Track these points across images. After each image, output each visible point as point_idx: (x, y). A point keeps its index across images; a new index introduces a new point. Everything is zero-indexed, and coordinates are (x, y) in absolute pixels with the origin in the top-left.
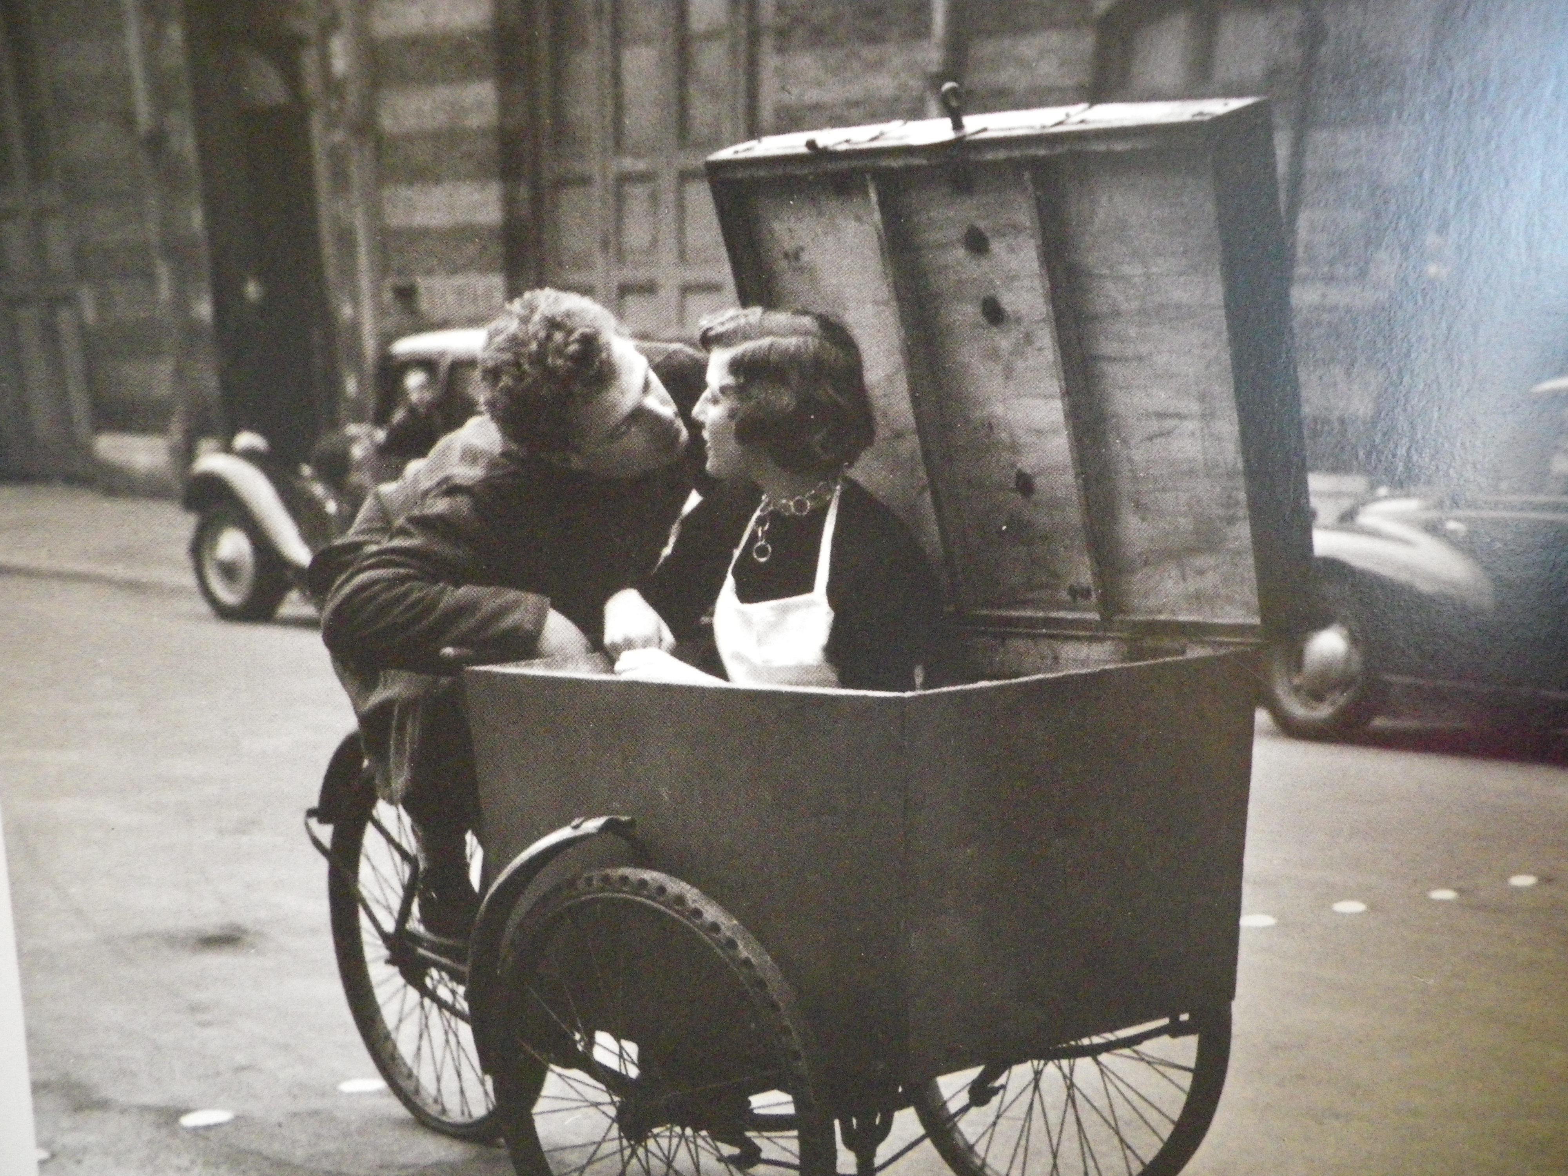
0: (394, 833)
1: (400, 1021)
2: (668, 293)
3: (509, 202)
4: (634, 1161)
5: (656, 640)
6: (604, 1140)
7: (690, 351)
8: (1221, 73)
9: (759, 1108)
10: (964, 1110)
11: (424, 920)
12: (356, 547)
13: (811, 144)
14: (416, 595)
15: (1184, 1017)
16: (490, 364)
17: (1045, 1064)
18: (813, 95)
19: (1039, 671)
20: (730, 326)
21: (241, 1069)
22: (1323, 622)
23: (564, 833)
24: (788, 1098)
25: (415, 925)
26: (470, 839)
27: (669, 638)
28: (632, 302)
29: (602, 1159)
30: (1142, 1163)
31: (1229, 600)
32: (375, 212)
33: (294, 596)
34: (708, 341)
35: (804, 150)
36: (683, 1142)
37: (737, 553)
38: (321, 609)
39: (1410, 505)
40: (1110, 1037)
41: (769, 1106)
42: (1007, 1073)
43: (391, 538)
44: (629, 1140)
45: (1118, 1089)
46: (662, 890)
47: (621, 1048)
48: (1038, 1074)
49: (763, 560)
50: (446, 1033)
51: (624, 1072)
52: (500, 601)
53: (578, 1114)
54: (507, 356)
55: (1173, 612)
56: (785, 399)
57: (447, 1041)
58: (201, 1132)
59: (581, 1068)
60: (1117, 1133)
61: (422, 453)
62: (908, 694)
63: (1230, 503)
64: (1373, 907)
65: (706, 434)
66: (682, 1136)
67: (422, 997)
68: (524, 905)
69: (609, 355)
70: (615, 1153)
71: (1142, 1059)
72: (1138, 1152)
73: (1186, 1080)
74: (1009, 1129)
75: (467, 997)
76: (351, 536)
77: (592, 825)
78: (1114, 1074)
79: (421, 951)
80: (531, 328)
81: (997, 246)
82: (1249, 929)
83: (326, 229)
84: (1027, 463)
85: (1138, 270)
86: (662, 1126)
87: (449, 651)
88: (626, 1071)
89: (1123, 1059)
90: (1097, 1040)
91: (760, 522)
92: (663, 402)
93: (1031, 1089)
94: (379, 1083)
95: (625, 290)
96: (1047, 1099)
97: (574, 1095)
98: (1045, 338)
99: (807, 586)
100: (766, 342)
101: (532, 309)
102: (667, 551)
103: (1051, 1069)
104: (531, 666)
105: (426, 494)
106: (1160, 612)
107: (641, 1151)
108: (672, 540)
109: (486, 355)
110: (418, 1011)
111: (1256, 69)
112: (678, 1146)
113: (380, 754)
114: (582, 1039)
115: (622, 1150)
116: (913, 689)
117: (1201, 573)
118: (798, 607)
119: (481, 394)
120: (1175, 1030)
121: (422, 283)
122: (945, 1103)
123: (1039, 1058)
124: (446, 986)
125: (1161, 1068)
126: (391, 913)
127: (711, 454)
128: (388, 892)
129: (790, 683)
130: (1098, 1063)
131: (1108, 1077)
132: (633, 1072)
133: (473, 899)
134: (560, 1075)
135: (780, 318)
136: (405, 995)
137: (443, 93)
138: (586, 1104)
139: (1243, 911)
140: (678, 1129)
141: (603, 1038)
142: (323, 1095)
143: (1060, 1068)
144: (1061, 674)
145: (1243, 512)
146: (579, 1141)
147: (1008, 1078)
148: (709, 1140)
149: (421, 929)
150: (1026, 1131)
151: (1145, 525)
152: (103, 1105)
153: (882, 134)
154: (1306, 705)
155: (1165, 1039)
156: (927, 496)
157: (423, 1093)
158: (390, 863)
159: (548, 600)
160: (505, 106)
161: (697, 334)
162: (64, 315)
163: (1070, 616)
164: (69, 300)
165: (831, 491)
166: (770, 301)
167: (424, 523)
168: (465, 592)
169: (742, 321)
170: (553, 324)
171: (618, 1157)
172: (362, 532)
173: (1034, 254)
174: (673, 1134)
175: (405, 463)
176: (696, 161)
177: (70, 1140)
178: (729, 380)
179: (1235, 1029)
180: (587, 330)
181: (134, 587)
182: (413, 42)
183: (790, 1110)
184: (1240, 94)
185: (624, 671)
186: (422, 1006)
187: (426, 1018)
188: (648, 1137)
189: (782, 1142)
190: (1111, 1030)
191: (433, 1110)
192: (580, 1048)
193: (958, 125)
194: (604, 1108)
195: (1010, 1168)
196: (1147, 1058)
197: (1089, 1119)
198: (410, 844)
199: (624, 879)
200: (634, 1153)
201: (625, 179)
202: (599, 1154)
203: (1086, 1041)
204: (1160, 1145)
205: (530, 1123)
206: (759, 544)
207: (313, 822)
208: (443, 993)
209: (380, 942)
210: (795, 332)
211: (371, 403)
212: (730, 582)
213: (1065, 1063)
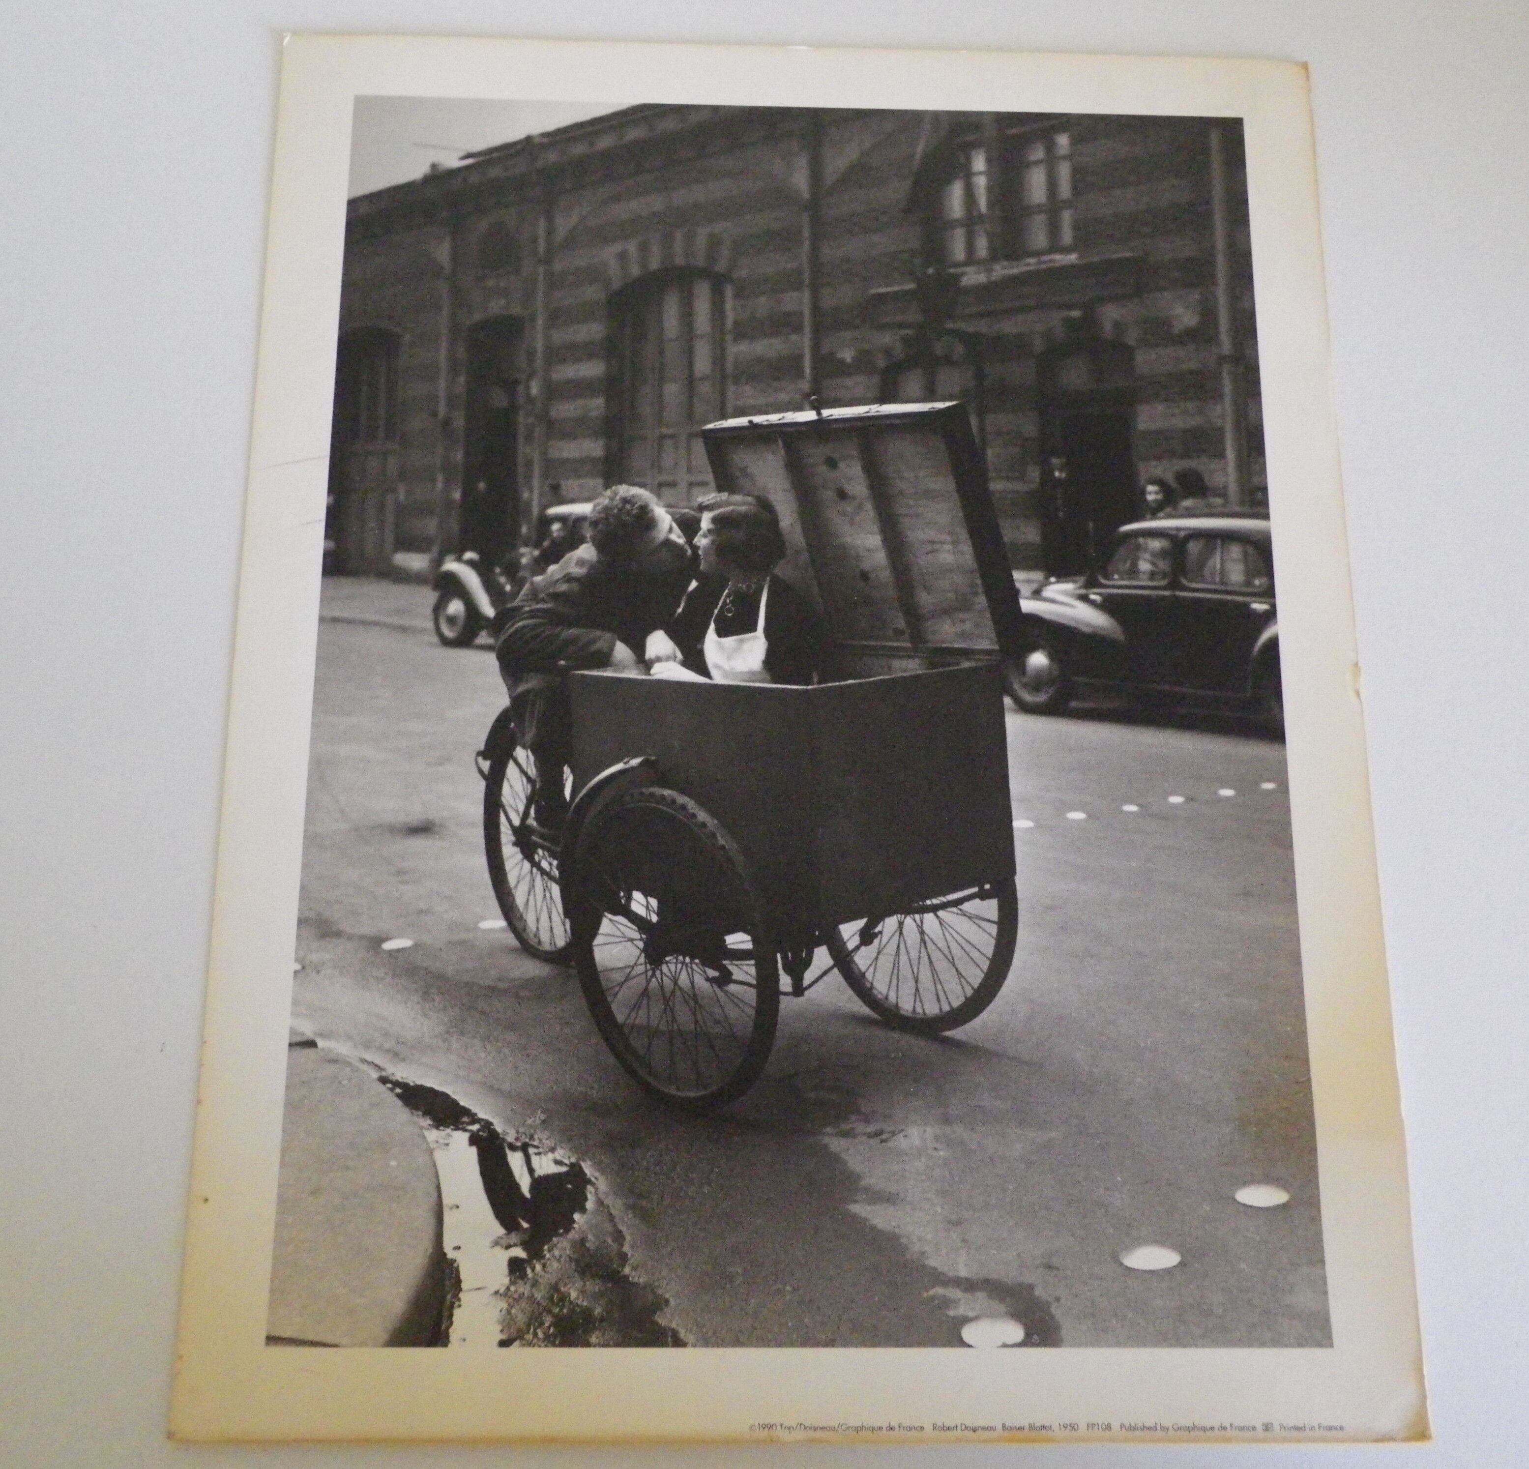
0: (524, 766)
1: (518, 882)
2: (682, 487)
3: (607, 448)
4: (654, 979)
5: (673, 657)
6: (636, 964)
7: (692, 512)
8: (940, 390)
9: (731, 944)
10: (857, 948)
11: (536, 819)
12: (518, 609)
13: (750, 422)
14: (547, 633)
15: (987, 887)
16: (593, 519)
17: (905, 918)
18: (752, 402)
19: (880, 675)
20: (712, 501)
21: (421, 912)
22: (1034, 649)
23: (619, 766)
24: (747, 937)
25: (531, 822)
26: (567, 770)
27: (680, 656)
28: (665, 491)
29: (635, 977)
30: (973, 988)
31: (980, 636)
32: (544, 453)
33: (484, 633)
34: (702, 508)
35: (747, 424)
36: (684, 967)
37: (716, 611)
38: (496, 641)
39: (1069, 586)
40: (943, 899)
41: (737, 943)
42: (881, 923)
43: (537, 603)
44: (651, 965)
45: (953, 936)
46: (674, 802)
47: (648, 902)
48: (901, 924)
49: (730, 615)
50: (545, 891)
51: (649, 918)
52: (592, 636)
53: (620, 946)
54: (602, 515)
55: (951, 643)
56: (739, 536)
57: (545, 896)
58: (394, 954)
59: (623, 915)
60: (954, 965)
61: (556, 561)
62: (810, 687)
63: (973, 585)
64: (1090, 816)
65: (700, 552)
66: (683, 963)
67: (532, 867)
68: (593, 811)
69: (653, 515)
70: (642, 974)
71: (965, 915)
72: (969, 980)
73: (993, 929)
74: (886, 962)
75: (558, 868)
76: (517, 602)
77: (635, 762)
78: (949, 926)
79: (534, 838)
80: (615, 503)
81: (842, 465)
82: (1019, 829)
83: (520, 460)
84: (866, 565)
85: (912, 475)
86: (671, 955)
87: (562, 662)
88: (650, 917)
89: (951, 915)
90: (935, 901)
91: (728, 596)
92: (679, 537)
93: (897, 934)
94: (502, 923)
95: (661, 485)
96: (909, 942)
97: (619, 934)
98: (869, 506)
99: (753, 628)
100: (731, 508)
101: (616, 494)
102: (680, 610)
103: (908, 921)
104: (606, 671)
105: (557, 581)
106: (943, 642)
107: (658, 973)
108: (682, 605)
109: (592, 515)
110: (529, 875)
111: (957, 389)
112: (682, 969)
113: (521, 720)
114: (624, 896)
115: (646, 971)
116: (812, 684)
117: (963, 621)
118: (749, 639)
119: (588, 533)
120: (983, 895)
121: (563, 483)
122: (845, 943)
123: (901, 914)
124: (547, 860)
125: (977, 921)
126: (519, 815)
127: (703, 562)
128: (518, 800)
129: (745, 681)
130: (938, 917)
131: (945, 928)
132: (654, 918)
133: (565, 805)
134: (611, 920)
135: (737, 498)
136: (522, 865)
137: (580, 402)
138: (625, 939)
139: (1014, 818)
140: (681, 958)
141: (637, 895)
142: (468, 930)
143: (915, 921)
144: (893, 676)
145: (980, 590)
146: (620, 965)
147: (883, 927)
148: (701, 966)
149: (535, 824)
150: (896, 963)
151: (929, 597)
152: (338, 934)
153: (783, 417)
154: (1030, 693)
155: (977, 901)
156: (815, 583)
157: (528, 930)
158: (521, 784)
159: (616, 636)
160: (608, 406)
161: (696, 505)
162: (390, 499)
163: (895, 644)
164: (394, 491)
165: (764, 580)
166: (732, 491)
167: (555, 597)
168: (573, 631)
169: (719, 499)
170: (625, 501)
171: (644, 976)
172: (523, 601)
173: (860, 468)
174: (678, 961)
175: (549, 565)
176: (696, 428)
177: (314, 957)
178: (711, 526)
179: (1020, 895)
180: (643, 504)
181: (403, 629)
182: (569, 381)
183: (749, 946)
184: (950, 400)
185: (656, 674)
186: (532, 871)
187: (534, 880)
188: (663, 963)
189: (745, 968)
190: (944, 895)
191: (533, 942)
192: (623, 902)
193: (819, 414)
194: (636, 942)
195: (889, 990)
196: (967, 914)
197: (936, 955)
198: (532, 772)
199: (652, 795)
200: (654, 975)
201: (663, 437)
202: (633, 973)
203: (928, 902)
204: (982, 975)
205: (590, 951)
206: (728, 607)
207: (480, 759)
208: (545, 865)
209: (510, 832)
210: (744, 503)
211: (534, 537)
212: (712, 627)
213: (917, 917)
